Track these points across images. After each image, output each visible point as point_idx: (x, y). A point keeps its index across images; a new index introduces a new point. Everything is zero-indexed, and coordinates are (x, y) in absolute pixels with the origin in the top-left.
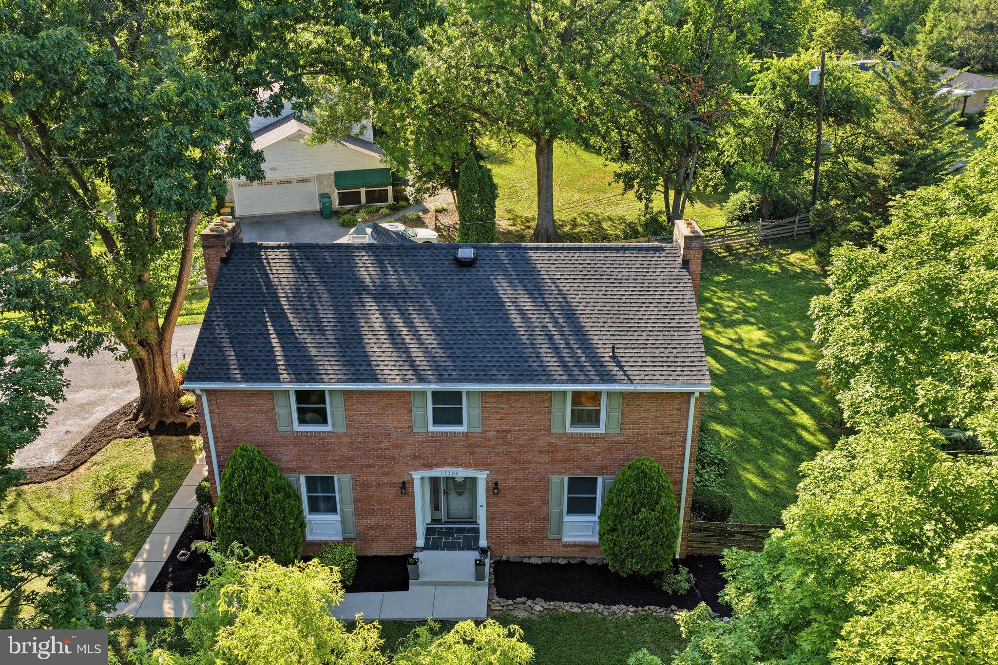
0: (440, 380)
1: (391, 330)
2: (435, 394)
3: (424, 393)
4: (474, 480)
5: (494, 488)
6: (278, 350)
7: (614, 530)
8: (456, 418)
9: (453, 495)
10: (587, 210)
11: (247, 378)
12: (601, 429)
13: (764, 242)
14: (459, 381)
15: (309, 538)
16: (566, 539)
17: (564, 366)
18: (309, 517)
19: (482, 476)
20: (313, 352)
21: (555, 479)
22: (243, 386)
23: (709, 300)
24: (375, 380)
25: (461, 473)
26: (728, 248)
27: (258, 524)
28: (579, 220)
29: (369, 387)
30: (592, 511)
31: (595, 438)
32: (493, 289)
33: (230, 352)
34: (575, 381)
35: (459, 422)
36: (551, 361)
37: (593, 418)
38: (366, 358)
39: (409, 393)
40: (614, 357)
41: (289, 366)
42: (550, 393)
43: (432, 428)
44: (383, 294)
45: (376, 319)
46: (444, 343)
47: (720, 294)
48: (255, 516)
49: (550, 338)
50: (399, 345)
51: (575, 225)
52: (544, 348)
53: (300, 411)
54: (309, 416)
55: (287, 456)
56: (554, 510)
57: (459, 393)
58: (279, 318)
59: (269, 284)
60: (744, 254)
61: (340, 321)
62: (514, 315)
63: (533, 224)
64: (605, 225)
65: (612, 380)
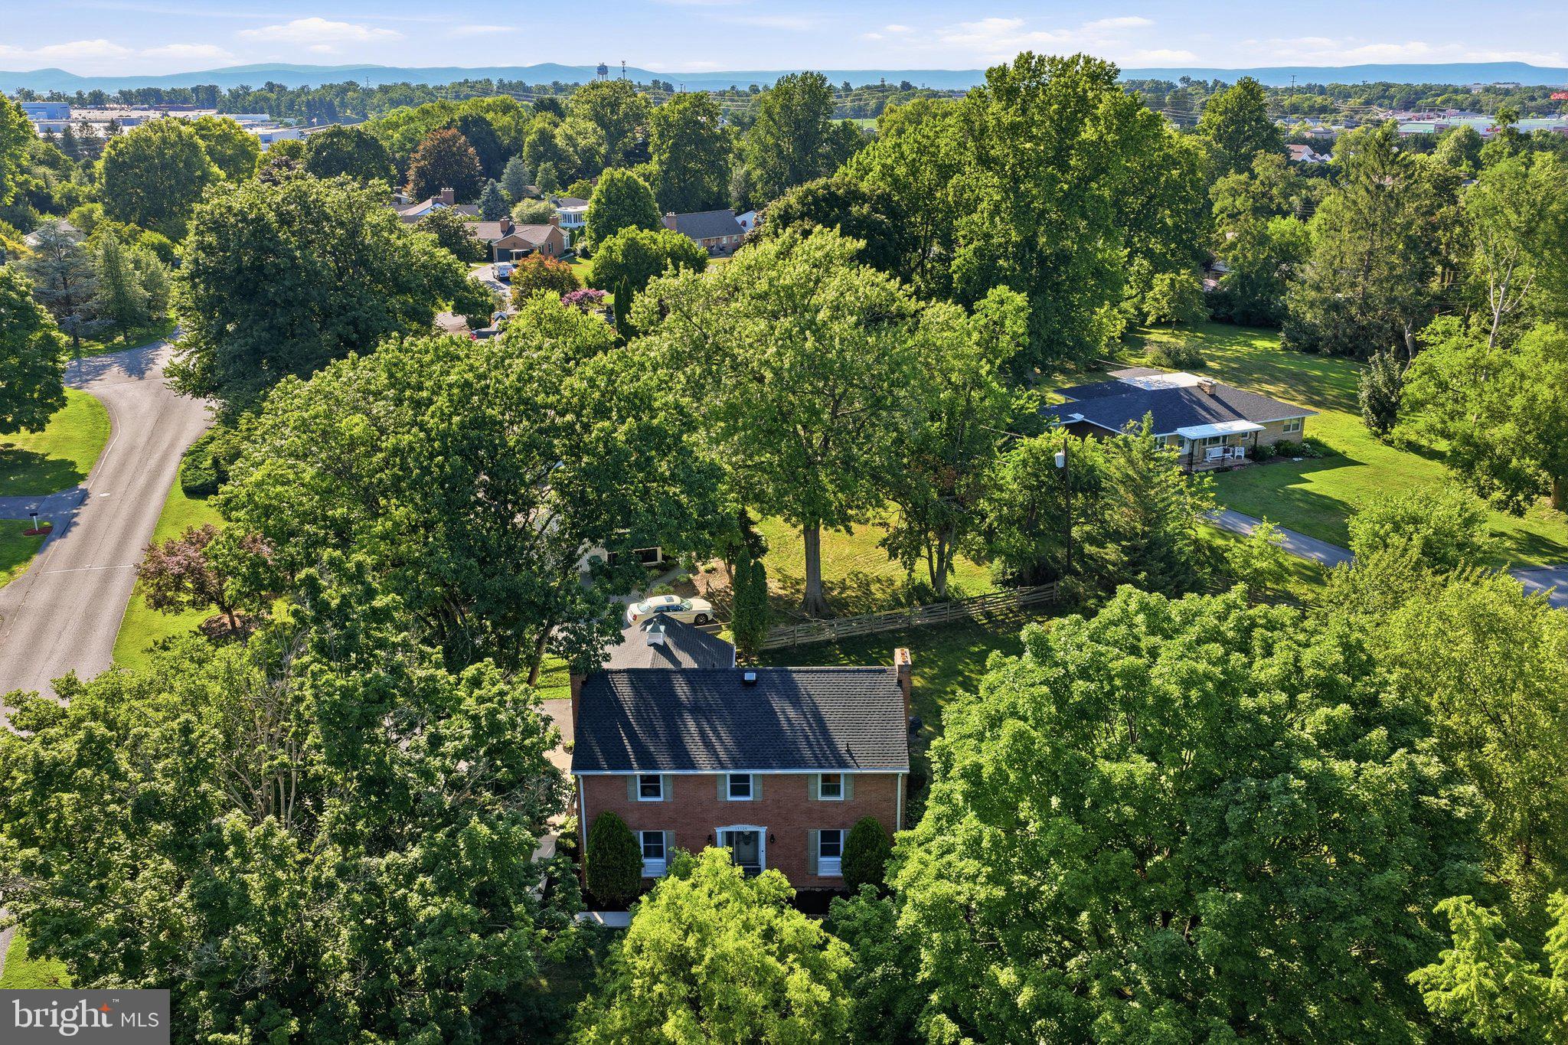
0: (736, 767)
1: (703, 734)
2: (732, 776)
3: (725, 776)
4: (756, 833)
5: (771, 839)
6: (629, 748)
7: (850, 865)
8: (745, 792)
9: (742, 844)
10: (857, 569)
11: (611, 768)
12: (842, 798)
13: (1023, 608)
14: (748, 768)
15: (643, 875)
16: (821, 874)
17: (816, 757)
18: (645, 861)
19: (762, 831)
20: (652, 749)
21: (812, 832)
22: (609, 773)
23: (961, 673)
24: (694, 767)
25: (748, 828)
26: (988, 615)
27: (618, 863)
28: (848, 583)
29: (691, 772)
30: (837, 854)
31: (839, 803)
32: (768, 702)
33: (597, 749)
34: (821, 767)
35: (748, 794)
36: (807, 753)
37: (836, 791)
38: (687, 754)
39: (715, 776)
40: (848, 751)
41: (637, 760)
42: (808, 775)
43: (730, 798)
44: (696, 710)
45: (692, 725)
46: (738, 743)
47: (972, 667)
48: (615, 858)
49: (807, 738)
50: (708, 745)
51: (844, 588)
52: (803, 745)
53: (643, 788)
54: (647, 791)
55: (632, 818)
56: (812, 854)
57: (747, 776)
58: (627, 725)
59: (617, 700)
60: (1003, 621)
61: (667, 726)
62: (782, 718)
63: (803, 587)
64: (873, 588)
65: (845, 765)
